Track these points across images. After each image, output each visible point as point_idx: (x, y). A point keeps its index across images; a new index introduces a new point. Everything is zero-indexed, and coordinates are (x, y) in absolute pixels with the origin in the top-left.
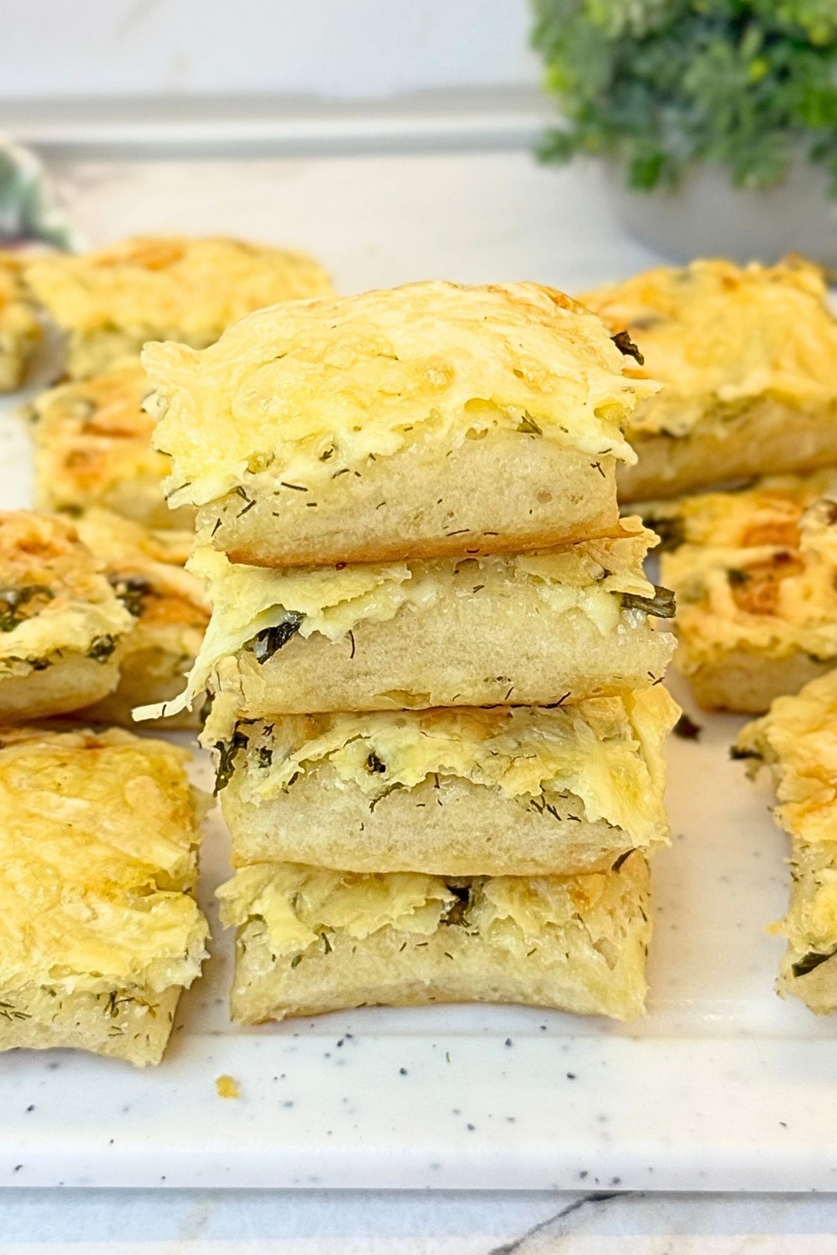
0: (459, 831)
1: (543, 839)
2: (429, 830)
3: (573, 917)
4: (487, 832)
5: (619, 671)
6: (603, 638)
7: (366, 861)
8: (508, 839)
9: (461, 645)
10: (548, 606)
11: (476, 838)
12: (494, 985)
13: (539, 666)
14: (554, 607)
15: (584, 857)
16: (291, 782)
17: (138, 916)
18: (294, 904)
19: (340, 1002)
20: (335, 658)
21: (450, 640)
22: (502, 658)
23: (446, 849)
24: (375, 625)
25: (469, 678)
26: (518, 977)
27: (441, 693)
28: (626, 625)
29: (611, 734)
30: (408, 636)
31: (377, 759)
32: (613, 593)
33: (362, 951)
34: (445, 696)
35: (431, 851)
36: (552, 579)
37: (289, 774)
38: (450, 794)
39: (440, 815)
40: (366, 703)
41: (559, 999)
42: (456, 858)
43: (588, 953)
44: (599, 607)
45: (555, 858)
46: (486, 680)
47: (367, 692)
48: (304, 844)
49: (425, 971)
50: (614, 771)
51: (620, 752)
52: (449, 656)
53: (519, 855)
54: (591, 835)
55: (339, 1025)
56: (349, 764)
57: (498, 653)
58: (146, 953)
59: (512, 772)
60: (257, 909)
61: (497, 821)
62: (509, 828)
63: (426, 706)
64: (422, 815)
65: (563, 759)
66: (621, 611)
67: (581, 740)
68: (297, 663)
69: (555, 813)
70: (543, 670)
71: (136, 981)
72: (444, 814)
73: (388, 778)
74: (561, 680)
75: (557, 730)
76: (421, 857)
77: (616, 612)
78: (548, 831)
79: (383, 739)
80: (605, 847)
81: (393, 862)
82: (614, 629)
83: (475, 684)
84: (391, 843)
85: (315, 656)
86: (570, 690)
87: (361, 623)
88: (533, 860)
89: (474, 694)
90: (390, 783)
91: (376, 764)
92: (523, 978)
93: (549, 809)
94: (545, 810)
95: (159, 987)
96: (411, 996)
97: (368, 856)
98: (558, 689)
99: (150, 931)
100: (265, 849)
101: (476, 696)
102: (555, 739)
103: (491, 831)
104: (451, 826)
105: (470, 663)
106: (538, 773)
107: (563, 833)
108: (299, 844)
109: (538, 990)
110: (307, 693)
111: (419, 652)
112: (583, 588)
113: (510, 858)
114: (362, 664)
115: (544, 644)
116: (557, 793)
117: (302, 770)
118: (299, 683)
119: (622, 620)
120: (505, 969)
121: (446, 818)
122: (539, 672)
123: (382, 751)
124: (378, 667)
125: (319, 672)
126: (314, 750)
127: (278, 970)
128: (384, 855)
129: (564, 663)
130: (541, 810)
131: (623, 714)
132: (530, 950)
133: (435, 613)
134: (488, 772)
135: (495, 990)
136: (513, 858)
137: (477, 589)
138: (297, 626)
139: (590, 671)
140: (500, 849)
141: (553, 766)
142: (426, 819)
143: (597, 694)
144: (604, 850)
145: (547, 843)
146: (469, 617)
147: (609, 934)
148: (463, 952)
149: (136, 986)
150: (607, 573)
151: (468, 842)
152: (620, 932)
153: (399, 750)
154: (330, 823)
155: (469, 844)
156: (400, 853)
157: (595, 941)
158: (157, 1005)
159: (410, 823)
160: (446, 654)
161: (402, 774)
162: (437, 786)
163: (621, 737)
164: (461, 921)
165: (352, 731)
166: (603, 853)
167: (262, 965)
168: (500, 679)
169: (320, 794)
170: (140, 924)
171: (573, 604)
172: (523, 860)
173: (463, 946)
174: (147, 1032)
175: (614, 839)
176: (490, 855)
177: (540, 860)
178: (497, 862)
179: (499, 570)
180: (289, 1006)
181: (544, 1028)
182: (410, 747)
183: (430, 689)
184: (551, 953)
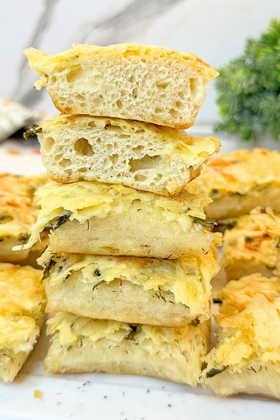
0: (128, 303)
1: (160, 310)
2: (117, 302)
3: (175, 340)
4: (139, 305)
5: (190, 246)
6: (185, 233)
7: (94, 313)
8: (147, 308)
9: (132, 231)
10: (164, 218)
11: (134, 307)
12: (144, 367)
13: (161, 242)
14: (167, 219)
15: (176, 319)
16: (67, 278)
17: (13, 323)
18: (72, 327)
19: (86, 368)
20: (84, 231)
21: (128, 229)
22: (147, 237)
23: (123, 310)
24: (99, 220)
25: (134, 244)
26: (153, 363)
27: (123, 249)
28: (195, 229)
29: (190, 273)
30: (112, 225)
32: (190, 216)
33: (95, 347)
34: (125, 250)
35: (117, 311)
36: (167, 209)
37: (65, 275)
38: (126, 289)
39: (121, 296)
40: (96, 250)
41: (168, 375)
42: (127, 314)
43: (178, 355)
44: (184, 221)
45: (164, 318)
46: (141, 246)
47: (96, 246)
48: (72, 304)
49: (118, 358)
50: (188, 285)
51: (193, 280)
52: (127, 235)
53: (150, 316)
54: (179, 310)
55: (86, 378)
56: (88, 273)
57: (145, 236)
58: (12, 338)
59: (148, 281)
60: (58, 328)
61: (143, 301)
62: (147, 304)
63: (118, 254)
64: (114, 296)
65: (169, 278)
66: (193, 224)
67: (177, 273)
68: (69, 232)
69: (164, 299)
70: (162, 244)
71: (7, 347)
72: (123, 296)
73: (100, 279)
74: (169, 248)
75: (169, 268)
76: (114, 313)
77: (191, 224)
78: (162, 307)
79: (102, 264)
80: (184, 316)
81: (104, 314)
82: (190, 230)
83: (137, 247)
84: (103, 306)
85: (76, 230)
86: (172, 253)
87: (93, 218)
88: (156, 318)
89: (136, 251)
90: (101, 280)
91: (97, 273)
92: (154, 365)
93: (162, 297)
94: (161, 298)
95: (16, 351)
96: (114, 369)
97: (94, 311)
98: (168, 252)
99: (15, 329)
100: (58, 306)
101: (137, 252)
102: (168, 271)
103: (140, 305)
104: (125, 301)
105: (135, 238)
106: (158, 282)
107: (167, 308)
108: (70, 304)
109: (161, 370)
110: (73, 244)
111: (116, 232)
112: (179, 214)
113: (147, 316)
114: (94, 235)
115: (163, 234)
116: (166, 291)
117: (70, 274)
118: (70, 239)
119: (193, 227)
120: (148, 360)
121: (123, 297)
122: (160, 244)
123: (101, 269)
124: (100, 236)
125: (78, 236)
126: (76, 267)
127: (62, 352)
128: (101, 311)
129: (170, 241)
130: (159, 297)
131: (197, 266)
132: (157, 352)
133: (122, 217)
134: (138, 279)
135: (145, 369)
136: (149, 317)
137: (139, 210)
138: (69, 216)
139: (180, 246)
140: (144, 312)
141: (164, 280)
142: (116, 298)
143: (184, 256)
144: (184, 317)
145: (161, 311)
146: (135, 220)
147: (188, 349)
148: (132, 351)
149: (7, 349)
150: (189, 209)
151: (131, 308)
152: (193, 349)
153: (107, 269)
154: (81, 296)
155: (132, 309)
156: (106, 311)
157: (182, 351)
158: (15, 358)
159: (110, 298)
160: (126, 234)
161: (106, 277)
162: (121, 285)
163: (194, 274)
164: (133, 338)
165: (92, 261)
166: (183, 318)
167: (57, 349)
168: (146, 246)
169: (78, 285)
170: (13, 326)
171: (174, 219)
172: (152, 318)
173: (132, 349)
174: (9, 368)
175: (187, 312)
176: (140, 315)
177: (158, 318)
178: (142, 318)
179: (149, 204)
180: (67, 367)
181: (163, 387)
182: (111, 268)
183: (119, 247)
184: (165, 354)
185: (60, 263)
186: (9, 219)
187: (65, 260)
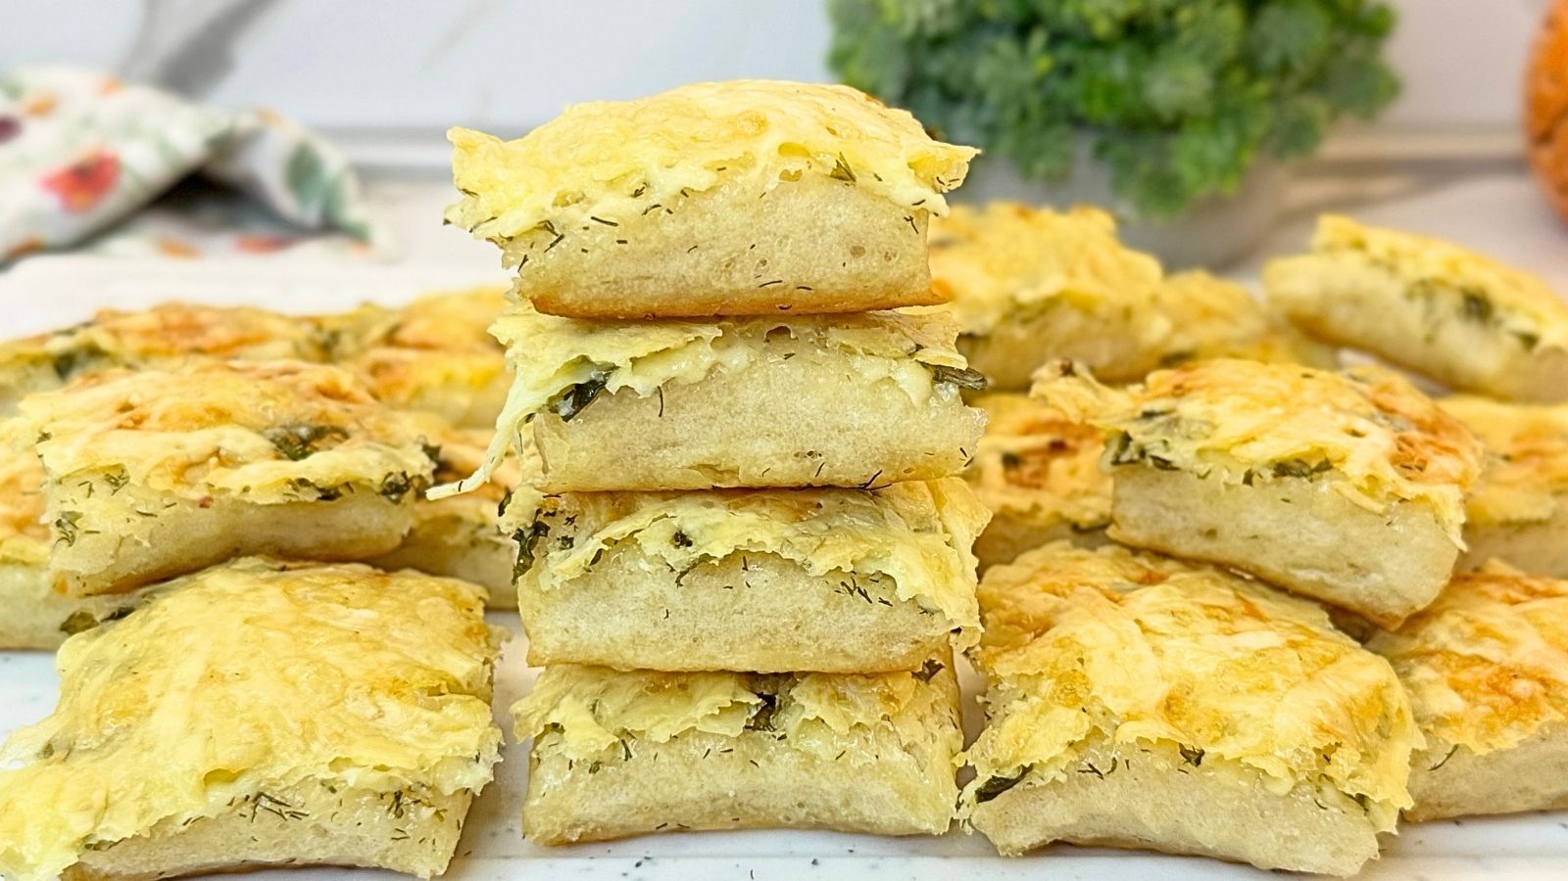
0: (768, 616)
1: (852, 626)
2: (736, 616)
3: (883, 718)
4: (795, 618)
5: (930, 445)
6: (915, 409)
7: (670, 652)
8: (817, 626)
9: (771, 415)
10: (860, 374)
11: (784, 625)
12: (801, 798)
13: (851, 439)
14: (866, 375)
15: (895, 649)
16: (594, 561)
17: (427, 715)
18: (593, 710)
19: (639, 821)
20: (643, 423)
21: (761, 409)
22: (813, 430)
23: (753, 637)
24: (683, 388)
25: (778, 451)
26: (826, 785)
27: (750, 467)
28: (939, 398)
29: (922, 527)
30: (717, 403)
31: (683, 536)
32: (924, 365)
33: (664, 758)
34: (754, 469)
35: (737, 640)
36: (863, 349)
37: (591, 552)
38: (761, 577)
39: (748, 599)
40: (673, 478)
41: (869, 812)
42: (763, 648)
43: (898, 756)
44: (912, 379)
45: (865, 649)
46: (796, 455)
47: (674, 465)
48: (605, 636)
49: (729, 781)
50: (925, 553)
51: (934, 541)
52: (759, 427)
53: (827, 644)
54: (902, 623)
55: (638, 849)
56: (654, 539)
57: (808, 425)
58: (435, 752)
59: (823, 549)
60: (554, 718)
61: (807, 605)
62: (818, 613)
63: (734, 484)
64: (729, 599)
65: (871, 541)
66: (933, 385)
67: (891, 526)
68: (603, 427)
69: (866, 597)
70: (854, 444)
71: (423, 779)
72: (752, 597)
73: (693, 553)
74: (874, 455)
75: (868, 518)
76: (728, 648)
77: (928, 383)
78: (859, 617)
79: (689, 516)
80: (916, 637)
81: (698, 654)
82: (926, 401)
83: (785, 458)
84: (697, 632)
85: (622, 420)
86: (881, 468)
87: (670, 382)
88: (842, 651)
89: (785, 471)
90: (697, 555)
91: (682, 539)
92: (829, 788)
93: (860, 591)
94: (856, 592)
95: (448, 790)
96: (714, 815)
97: (671, 647)
98: (869, 466)
99: (440, 730)
100: (564, 644)
101: (786, 472)
102: (866, 524)
103: (800, 617)
104: (759, 610)
105: (781, 435)
106: (849, 550)
107: (873, 618)
108: (600, 636)
109: (847, 803)
110: (612, 462)
111: (728, 421)
112: (895, 359)
113: (819, 647)
114: (670, 431)
115: (856, 415)
116: (868, 575)
117: (606, 548)
118: (604, 449)
119: (933, 393)
120: (813, 778)
121: (754, 602)
122: (850, 447)
123: (689, 528)
124: (686, 436)
125: (626, 438)
126: (619, 529)
127: (573, 780)
128: (689, 646)
129: (875, 435)
130: (851, 592)
131: (934, 510)
132: (838, 753)
133: (745, 377)
134: (798, 547)
135: (801, 805)
136: (824, 649)
137: (788, 356)
138: (604, 383)
139: (902, 446)
140: (809, 638)
141: (863, 546)
142: (732, 605)
143: (909, 475)
144: (917, 642)
145: (857, 630)
146: (780, 383)
147: (919, 739)
148: (769, 759)
149: (423, 785)
150: (919, 347)
151: (776, 629)
152: (930, 739)
153: (706, 526)
154: (634, 611)
155: (778, 632)
156: (705, 644)
157: (904, 745)
158: (445, 810)
159: (717, 608)
160: (756, 424)
161: (710, 546)
162: (745, 569)
163: (932, 530)
164: (768, 726)
165: (659, 510)
166: (914, 646)
167: (558, 775)
168: (810, 454)
169: (623, 580)
170: (429, 723)
171: (885, 374)
172: (831, 652)
173: (769, 753)
174: (434, 836)
175: (926, 626)
176: (798, 645)
177: (850, 650)
178: (806, 653)
179: (811, 340)
180: (585, 823)
181: (851, 851)
182: (718, 524)
183: (739, 462)
184: (861, 755)
185: (559, 529)
186: (337, 436)
187: (570, 520)
